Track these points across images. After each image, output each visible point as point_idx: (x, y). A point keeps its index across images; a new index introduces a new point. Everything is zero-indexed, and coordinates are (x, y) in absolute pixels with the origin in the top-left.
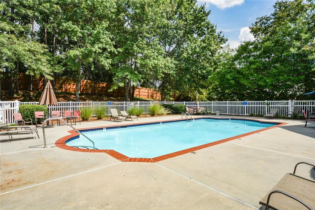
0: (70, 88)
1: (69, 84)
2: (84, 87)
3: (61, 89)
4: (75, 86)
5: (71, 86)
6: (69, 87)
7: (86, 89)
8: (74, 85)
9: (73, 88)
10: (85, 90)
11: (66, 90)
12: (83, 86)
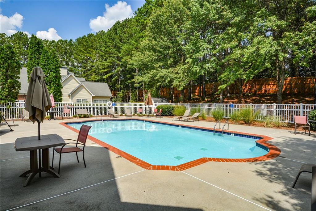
0: (270, 89)
1: (269, 85)
2: (287, 87)
3: (261, 91)
4: (276, 86)
5: (271, 87)
6: (269, 87)
7: (291, 88)
8: (274, 85)
9: (273, 89)
10: (289, 89)
11: (265, 91)
12: (286, 85)
